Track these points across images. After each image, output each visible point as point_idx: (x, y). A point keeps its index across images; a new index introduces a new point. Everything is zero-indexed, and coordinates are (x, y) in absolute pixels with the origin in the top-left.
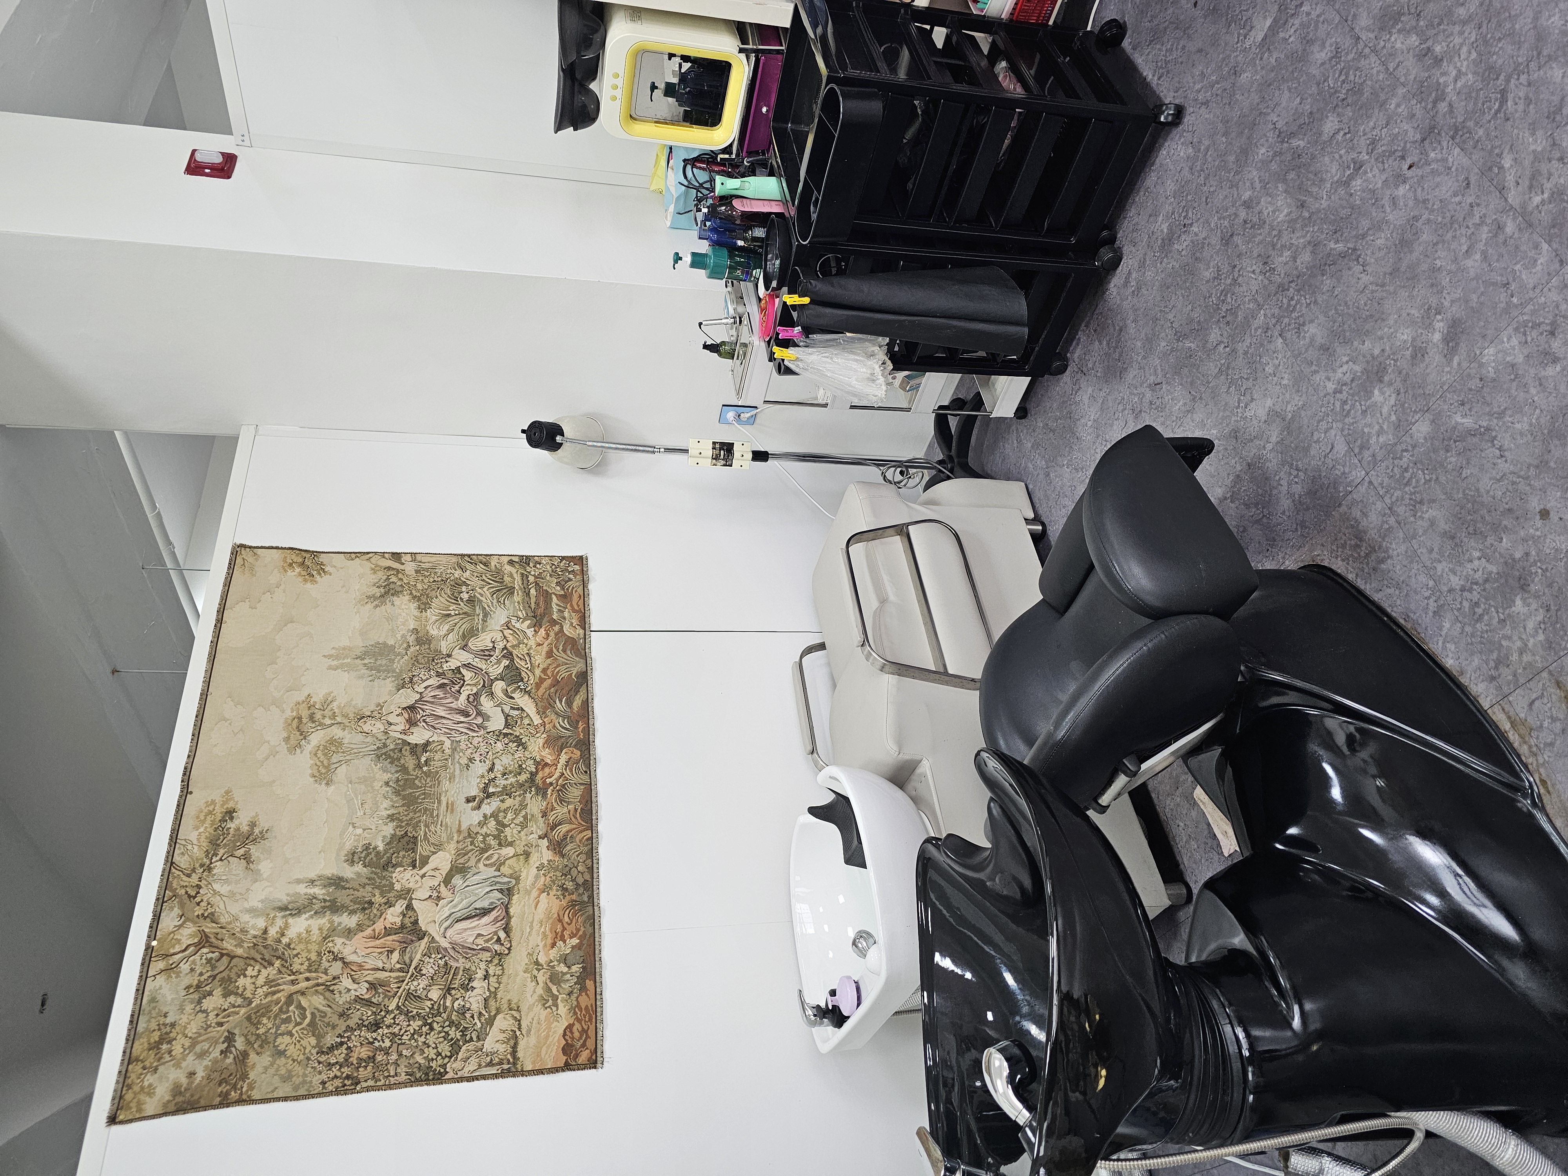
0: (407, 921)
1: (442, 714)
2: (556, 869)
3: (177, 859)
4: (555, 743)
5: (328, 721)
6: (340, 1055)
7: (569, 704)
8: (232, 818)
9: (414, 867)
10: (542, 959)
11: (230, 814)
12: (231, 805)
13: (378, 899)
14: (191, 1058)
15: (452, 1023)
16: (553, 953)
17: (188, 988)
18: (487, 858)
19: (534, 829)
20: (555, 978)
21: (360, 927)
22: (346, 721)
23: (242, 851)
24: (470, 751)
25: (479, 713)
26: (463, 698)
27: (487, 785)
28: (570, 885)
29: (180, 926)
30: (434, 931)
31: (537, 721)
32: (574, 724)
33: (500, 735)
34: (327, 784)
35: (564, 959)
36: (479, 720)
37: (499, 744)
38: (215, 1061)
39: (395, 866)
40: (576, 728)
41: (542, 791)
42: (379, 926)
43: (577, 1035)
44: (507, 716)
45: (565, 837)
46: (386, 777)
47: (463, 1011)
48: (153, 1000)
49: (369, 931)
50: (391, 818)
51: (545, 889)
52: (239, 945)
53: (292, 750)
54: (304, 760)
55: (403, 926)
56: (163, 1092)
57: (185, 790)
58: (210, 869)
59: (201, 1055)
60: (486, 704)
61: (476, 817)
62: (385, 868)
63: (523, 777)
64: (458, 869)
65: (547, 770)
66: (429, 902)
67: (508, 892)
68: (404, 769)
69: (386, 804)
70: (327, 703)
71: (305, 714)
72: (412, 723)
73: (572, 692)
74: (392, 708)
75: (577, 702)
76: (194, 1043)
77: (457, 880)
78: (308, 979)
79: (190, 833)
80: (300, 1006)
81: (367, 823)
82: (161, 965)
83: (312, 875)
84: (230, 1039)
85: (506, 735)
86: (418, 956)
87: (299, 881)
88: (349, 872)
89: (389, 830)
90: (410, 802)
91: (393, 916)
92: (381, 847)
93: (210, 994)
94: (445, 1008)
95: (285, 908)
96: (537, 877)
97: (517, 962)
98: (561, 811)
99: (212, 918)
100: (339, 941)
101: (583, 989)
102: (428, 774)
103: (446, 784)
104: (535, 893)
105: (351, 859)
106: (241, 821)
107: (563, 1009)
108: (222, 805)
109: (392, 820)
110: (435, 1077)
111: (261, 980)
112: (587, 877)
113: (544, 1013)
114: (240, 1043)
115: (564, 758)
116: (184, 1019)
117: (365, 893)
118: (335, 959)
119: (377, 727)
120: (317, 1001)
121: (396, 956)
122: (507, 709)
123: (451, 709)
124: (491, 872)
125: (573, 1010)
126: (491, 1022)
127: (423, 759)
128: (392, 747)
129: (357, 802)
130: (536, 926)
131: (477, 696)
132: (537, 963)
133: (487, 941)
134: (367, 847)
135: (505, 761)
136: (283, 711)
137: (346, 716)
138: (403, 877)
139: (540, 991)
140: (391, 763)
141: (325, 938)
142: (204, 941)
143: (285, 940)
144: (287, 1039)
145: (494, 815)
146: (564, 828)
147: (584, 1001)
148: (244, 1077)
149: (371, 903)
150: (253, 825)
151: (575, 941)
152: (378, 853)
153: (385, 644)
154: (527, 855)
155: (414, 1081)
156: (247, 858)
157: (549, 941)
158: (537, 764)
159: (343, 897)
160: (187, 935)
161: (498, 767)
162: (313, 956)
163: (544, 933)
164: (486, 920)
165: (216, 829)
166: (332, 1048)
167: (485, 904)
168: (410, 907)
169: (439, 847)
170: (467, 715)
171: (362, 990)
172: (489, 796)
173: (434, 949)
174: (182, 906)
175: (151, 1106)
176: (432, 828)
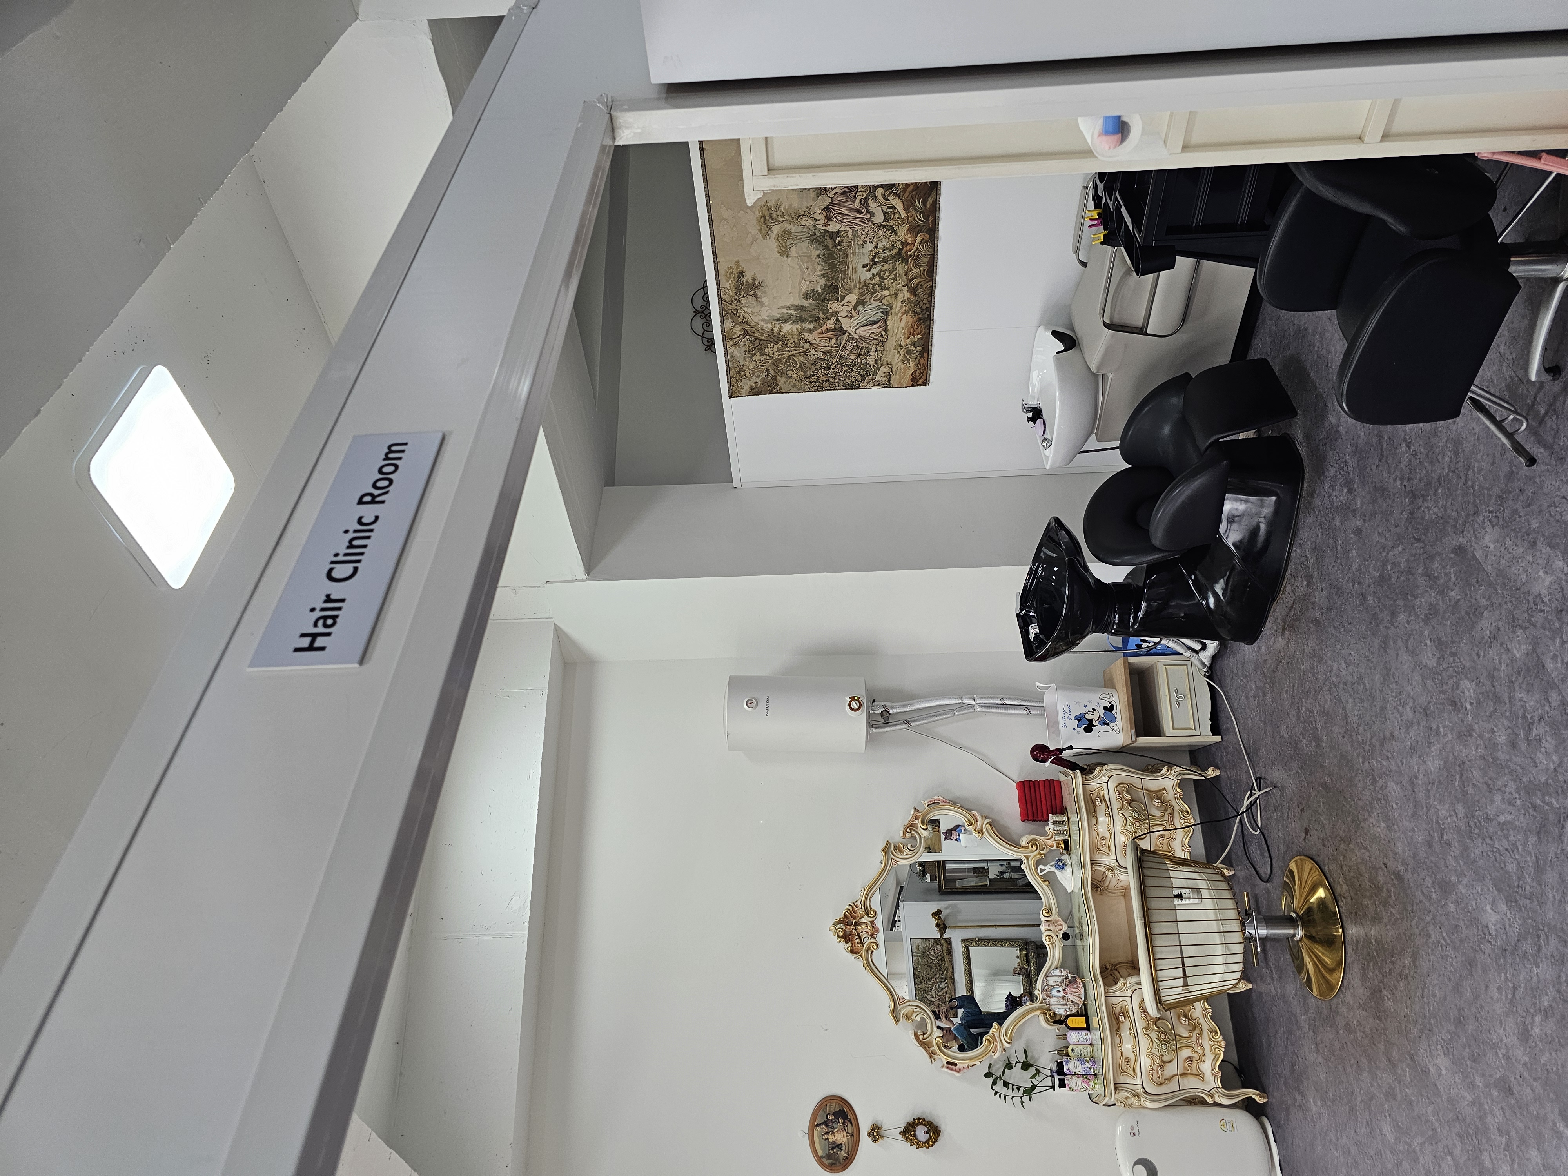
0: (837, 326)
1: (846, 212)
2: (911, 303)
3: (723, 297)
4: (914, 230)
5: (781, 219)
6: (815, 378)
7: (924, 203)
8: (743, 276)
9: (838, 301)
10: (903, 344)
11: (741, 274)
12: (741, 269)
13: (822, 316)
14: (754, 377)
15: (861, 369)
16: (908, 341)
17: (745, 352)
18: (875, 297)
19: (900, 282)
20: (909, 352)
21: (815, 329)
22: (791, 219)
23: (752, 293)
24: (863, 236)
25: (868, 211)
26: (858, 201)
27: (874, 257)
28: (918, 310)
29: (734, 326)
30: (849, 330)
31: (903, 215)
32: (926, 218)
33: (881, 226)
34: (787, 257)
35: (914, 344)
36: (868, 216)
37: (880, 232)
38: (764, 378)
39: (828, 300)
40: (928, 220)
41: (905, 260)
42: (824, 328)
43: (918, 374)
44: (885, 213)
45: (917, 285)
46: (818, 253)
47: (866, 364)
48: (732, 356)
49: (819, 330)
50: (823, 275)
51: (906, 313)
52: (762, 334)
53: (764, 237)
54: (772, 244)
55: (835, 329)
56: (746, 388)
57: (716, 263)
58: (740, 302)
59: (758, 377)
60: (872, 205)
61: (869, 275)
62: (823, 301)
63: (894, 252)
64: (860, 303)
65: (908, 247)
66: (847, 318)
67: (887, 313)
68: (827, 248)
69: (820, 268)
70: (778, 206)
71: (767, 214)
72: (829, 218)
73: (927, 195)
74: (816, 209)
75: (929, 203)
76: (754, 373)
77: (860, 308)
78: (795, 350)
79: (725, 284)
80: (794, 360)
81: (812, 278)
82: (731, 343)
83: (788, 304)
84: (768, 371)
85: (884, 226)
86: (844, 342)
87: (783, 307)
88: (806, 303)
89: (823, 282)
90: (832, 266)
91: (830, 324)
92: (820, 291)
93: (755, 354)
94: (858, 363)
95: (778, 320)
96: (901, 307)
97: (891, 344)
98: (916, 271)
99: (747, 323)
100: (806, 334)
101: (922, 356)
102: (840, 250)
103: (851, 258)
104: (900, 315)
105: (806, 296)
106: (748, 277)
107: (912, 365)
108: (736, 270)
109: (824, 277)
110: (855, 387)
111: (775, 349)
112: (928, 305)
113: (903, 366)
114: (772, 372)
115: (919, 239)
116: (747, 364)
117: (815, 313)
118: (806, 342)
119: (809, 222)
120: (801, 358)
121: (833, 341)
122: (885, 208)
123: (851, 209)
124: (877, 303)
125: (916, 365)
126: (879, 369)
127: (837, 241)
128: (819, 234)
129: (804, 267)
130: (900, 329)
131: (866, 199)
132: (900, 345)
133: (876, 336)
134: (813, 291)
135: (884, 243)
136: (754, 213)
137: (790, 215)
138: (833, 306)
139: (901, 357)
140: (820, 244)
141: (800, 333)
142: (746, 333)
143: (782, 334)
144: (791, 372)
145: (879, 274)
146: (917, 281)
147: (922, 361)
148: (777, 385)
149: (819, 318)
150: (754, 279)
151: (920, 336)
152: (819, 293)
154: (896, 295)
155: (845, 388)
156: (755, 295)
157: (907, 336)
158: (903, 243)
159: (805, 315)
160: (738, 330)
161: (880, 245)
162: (796, 341)
163: (904, 333)
164: (875, 326)
165: (737, 282)
166: (810, 377)
167: (875, 319)
168: (837, 320)
169: (850, 291)
170: (861, 213)
171: (820, 355)
172: (875, 263)
173: (850, 338)
174: (732, 318)
175: (743, 392)
176: (845, 281)
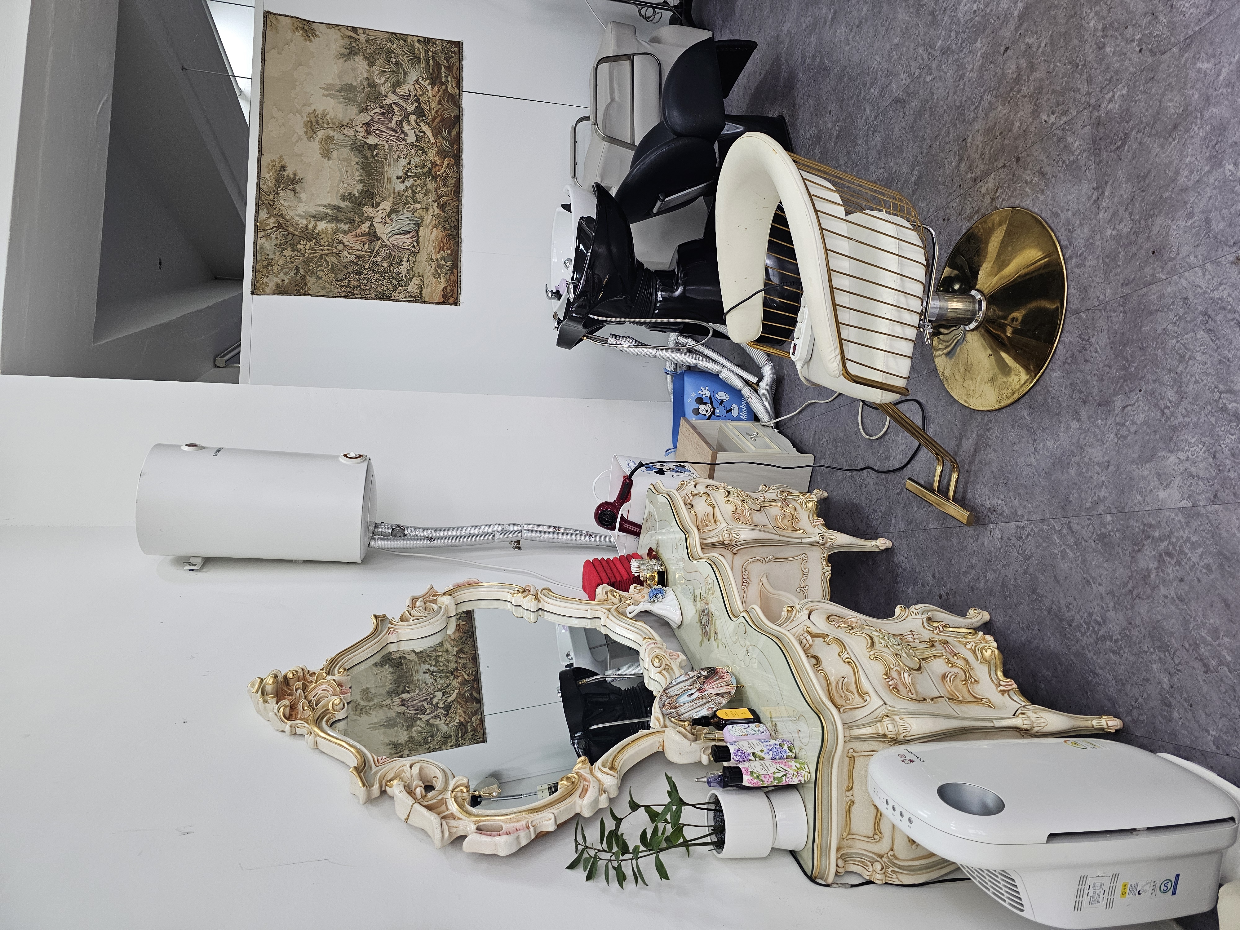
0: (371, 231)
1: (383, 129)
2: (441, 218)
3: (262, 186)
4: (442, 153)
5: (326, 126)
6: (345, 282)
7: (450, 133)
8: (285, 170)
9: (373, 207)
10: (434, 257)
11: (283, 168)
12: (283, 163)
13: (357, 219)
14: (282, 274)
15: (393, 278)
16: (439, 256)
17: (276, 245)
18: (408, 208)
19: (430, 197)
20: (439, 266)
21: (350, 231)
22: (334, 127)
23: (291, 187)
24: (398, 152)
25: (403, 132)
26: (394, 122)
27: (407, 172)
28: (447, 226)
29: (268, 218)
30: (384, 237)
31: (433, 141)
32: (452, 145)
33: (413, 145)
34: (328, 159)
35: (444, 259)
36: (403, 136)
37: (413, 150)
38: (292, 277)
39: (364, 205)
40: (453, 147)
41: (435, 178)
42: (359, 231)
43: (448, 291)
44: (417, 136)
45: (446, 203)
46: (357, 160)
47: (398, 274)
48: (261, 248)
49: (354, 233)
50: (361, 181)
51: (435, 226)
52: (296, 229)
53: (309, 139)
54: (315, 146)
55: (369, 233)
56: (272, 285)
57: (260, 154)
58: (278, 194)
59: (286, 274)
60: (406, 127)
61: (402, 187)
62: (359, 205)
63: (425, 170)
64: (394, 211)
65: (437, 168)
66: (381, 224)
67: (418, 225)
68: (365, 157)
69: (358, 174)
70: (324, 115)
71: (313, 120)
72: (368, 132)
73: (451, 127)
74: (358, 123)
75: (454, 133)
76: (282, 269)
77: (394, 216)
78: (328, 250)
79: (265, 174)
80: (326, 260)
81: (350, 182)
82: (263, 234)
83: (325, 203)
84: (297, 269)
85: (416, 146)
86: (377, 247)
87: (320, 205)
88: (343, 204)
89: (360, 187)
90: (369, 174)
91: (365, 227)
92: (357, 195)
93: (286, 249)
94: (390, 271)
95: (314, 217)
96: (432, 220)
97: (422, 257)
98: (444, 190)
99: (282, 216)
100: (341, 235)
101: (452, 273)
102: (377, 161)
103: (387, 168)
104: (430, 227)
105: (343, 198)
106: (289, 172)
107: (443, 280)
108: (279, 163)
109: (361, 183)
110: (386, 297)
111: (307, 247)
112: (456, 224)
113: (434, 280)
114: (302, 271)
115: (446, 162)
116: (276, 258)
117: (351, 215)
118: (340, 243)
119: (351, 133)
120: (334, 260)
121: (367, 246)
122: (417, 131)
123: (388, 127)
124: (410, 214)
125: (447, 281)
126: (411, 280)
127: (375, 153)
128: (359, 144)
129: (344, 171)
130: (431, 242)
131: (401, 122)
132: (431, 258)
133: (408, 246)
134: (350, 194)
135: (416, 160)
136: (302, 117)
137: (334, 124)
138: (368, 211)
139: (432, 270)
140: (359, 153)
141: (334, 233)
142: (279, 226)
143: (316, 231)
144: (322, 273)
145: (411, 187)
146: (445, 199)
147: (452, 277)
148: (306, 285)
149: (353, 220)
150: (295, 175)
151: (449, 252)
152: (356, 197)
153: (351, 84)
154: (427, 209)
155: (377, 298)
156: (294, 190)
157: (437, 250)
158: (432, 163)
159: (341, 216)
160: (272, 222)
161: (412, 163)
162: (330, 241)
163: (435, 246)
164: (407, 236)
165: (278, 175)
166: (341, 280)
167: (407, 229)
168: (372, 225)
169: (385, 199)
170: (396, 132)
171: (353, 258)
172: (408, 177)
173: (383, 245)
174: (267, 209)
175: (268, 291)
176: (381, 189)
